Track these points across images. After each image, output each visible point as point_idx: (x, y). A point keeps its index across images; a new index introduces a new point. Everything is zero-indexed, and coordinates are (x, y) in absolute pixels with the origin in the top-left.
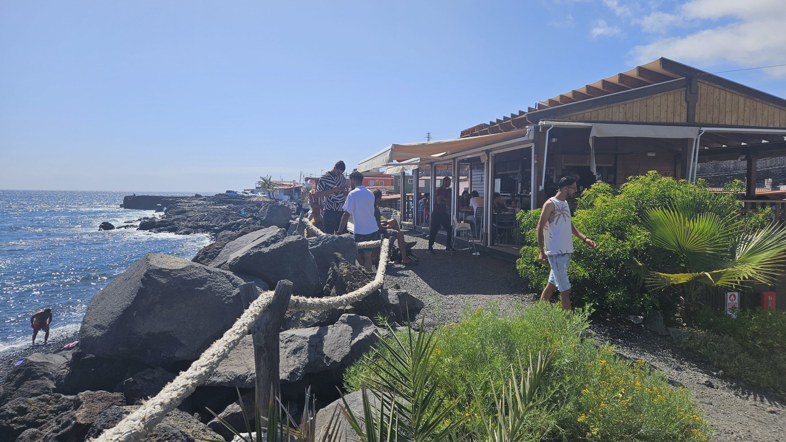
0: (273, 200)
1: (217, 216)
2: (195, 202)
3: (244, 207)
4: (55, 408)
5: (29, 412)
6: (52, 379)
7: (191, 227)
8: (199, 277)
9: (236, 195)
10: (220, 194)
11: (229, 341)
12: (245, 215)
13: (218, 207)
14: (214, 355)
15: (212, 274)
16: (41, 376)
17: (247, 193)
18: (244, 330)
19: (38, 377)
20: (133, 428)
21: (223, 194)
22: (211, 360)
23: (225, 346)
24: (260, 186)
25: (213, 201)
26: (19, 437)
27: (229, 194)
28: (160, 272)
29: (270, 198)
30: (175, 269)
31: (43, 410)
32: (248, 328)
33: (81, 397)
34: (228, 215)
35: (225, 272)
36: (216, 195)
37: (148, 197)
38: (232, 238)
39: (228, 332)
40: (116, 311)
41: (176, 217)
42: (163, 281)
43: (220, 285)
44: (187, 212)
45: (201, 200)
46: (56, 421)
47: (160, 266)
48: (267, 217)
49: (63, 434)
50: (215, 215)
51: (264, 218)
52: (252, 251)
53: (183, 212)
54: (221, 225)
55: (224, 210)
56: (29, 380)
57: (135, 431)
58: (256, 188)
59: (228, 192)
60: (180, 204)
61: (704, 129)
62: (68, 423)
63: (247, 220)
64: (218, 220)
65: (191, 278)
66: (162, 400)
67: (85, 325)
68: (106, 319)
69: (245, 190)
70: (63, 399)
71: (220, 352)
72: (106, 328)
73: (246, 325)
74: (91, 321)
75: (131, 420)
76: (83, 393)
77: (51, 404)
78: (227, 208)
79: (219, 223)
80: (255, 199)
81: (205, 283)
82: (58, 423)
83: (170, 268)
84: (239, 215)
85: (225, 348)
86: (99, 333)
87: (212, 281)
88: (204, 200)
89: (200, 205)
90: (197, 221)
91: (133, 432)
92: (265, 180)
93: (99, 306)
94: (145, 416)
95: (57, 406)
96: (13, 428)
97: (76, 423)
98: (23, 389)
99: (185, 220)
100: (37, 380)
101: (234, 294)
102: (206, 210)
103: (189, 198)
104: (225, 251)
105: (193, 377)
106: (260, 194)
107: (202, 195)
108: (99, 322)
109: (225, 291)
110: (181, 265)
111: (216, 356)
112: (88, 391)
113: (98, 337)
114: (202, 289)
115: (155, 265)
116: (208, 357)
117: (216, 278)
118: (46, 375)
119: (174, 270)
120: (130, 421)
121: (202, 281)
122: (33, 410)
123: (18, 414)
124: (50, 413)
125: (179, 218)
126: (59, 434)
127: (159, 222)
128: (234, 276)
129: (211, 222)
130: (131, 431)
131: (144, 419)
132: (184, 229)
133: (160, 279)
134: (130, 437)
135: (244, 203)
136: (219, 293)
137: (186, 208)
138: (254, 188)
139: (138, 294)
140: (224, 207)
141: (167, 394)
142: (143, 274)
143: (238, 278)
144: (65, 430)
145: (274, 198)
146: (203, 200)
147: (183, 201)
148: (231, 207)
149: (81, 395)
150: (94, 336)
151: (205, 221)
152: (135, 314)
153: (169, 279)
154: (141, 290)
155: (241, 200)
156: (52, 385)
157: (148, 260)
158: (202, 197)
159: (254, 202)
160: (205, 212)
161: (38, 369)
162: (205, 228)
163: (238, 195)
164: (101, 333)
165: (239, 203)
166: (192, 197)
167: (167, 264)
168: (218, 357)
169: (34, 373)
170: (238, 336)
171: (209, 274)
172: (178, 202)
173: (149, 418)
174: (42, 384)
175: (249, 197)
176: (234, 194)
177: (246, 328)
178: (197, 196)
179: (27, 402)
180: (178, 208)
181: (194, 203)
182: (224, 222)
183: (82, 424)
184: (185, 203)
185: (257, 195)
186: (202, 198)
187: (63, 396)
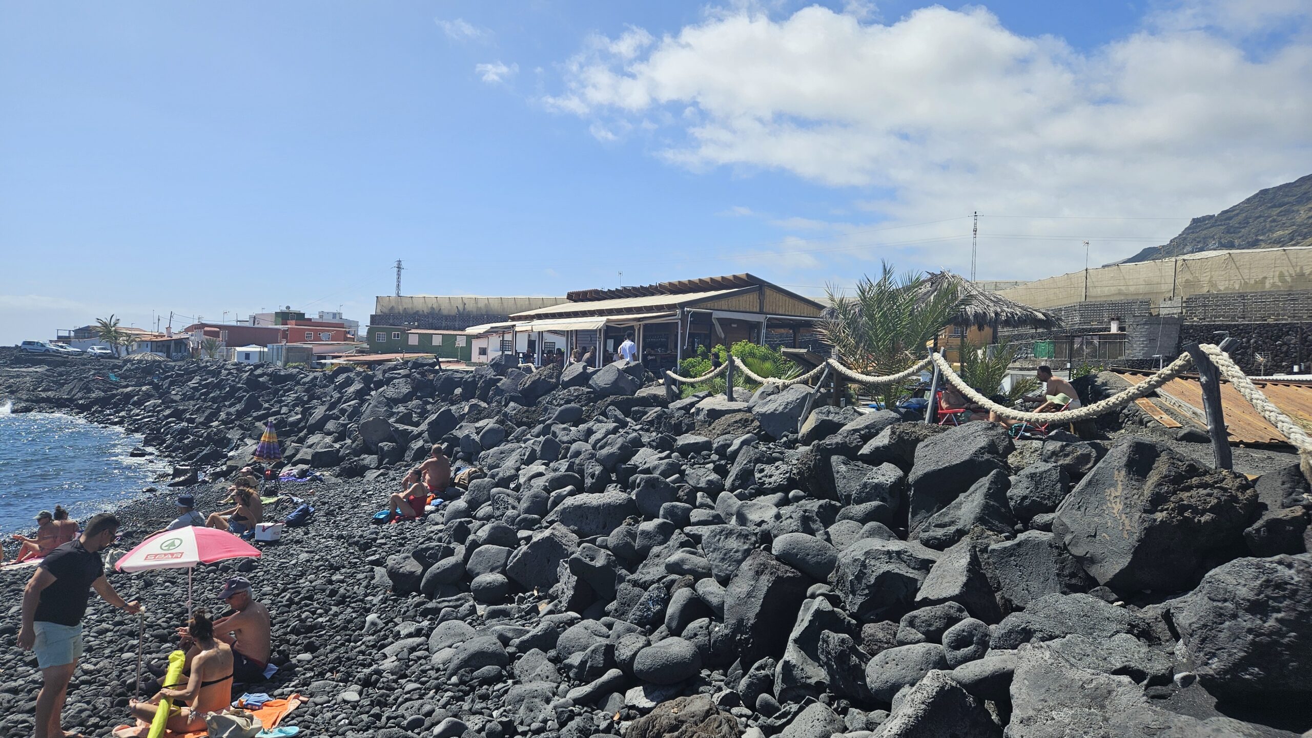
12: (116, 382)
17: (60, 346)
21: (17, 347)
27: (28, 347)
61: (768, 316)
64: (72, 390)
79: (75, 395)
84: (108, 382)
90: (30, 391)
151: (45, 390)
162: (53, 403)
182: (85, 393)
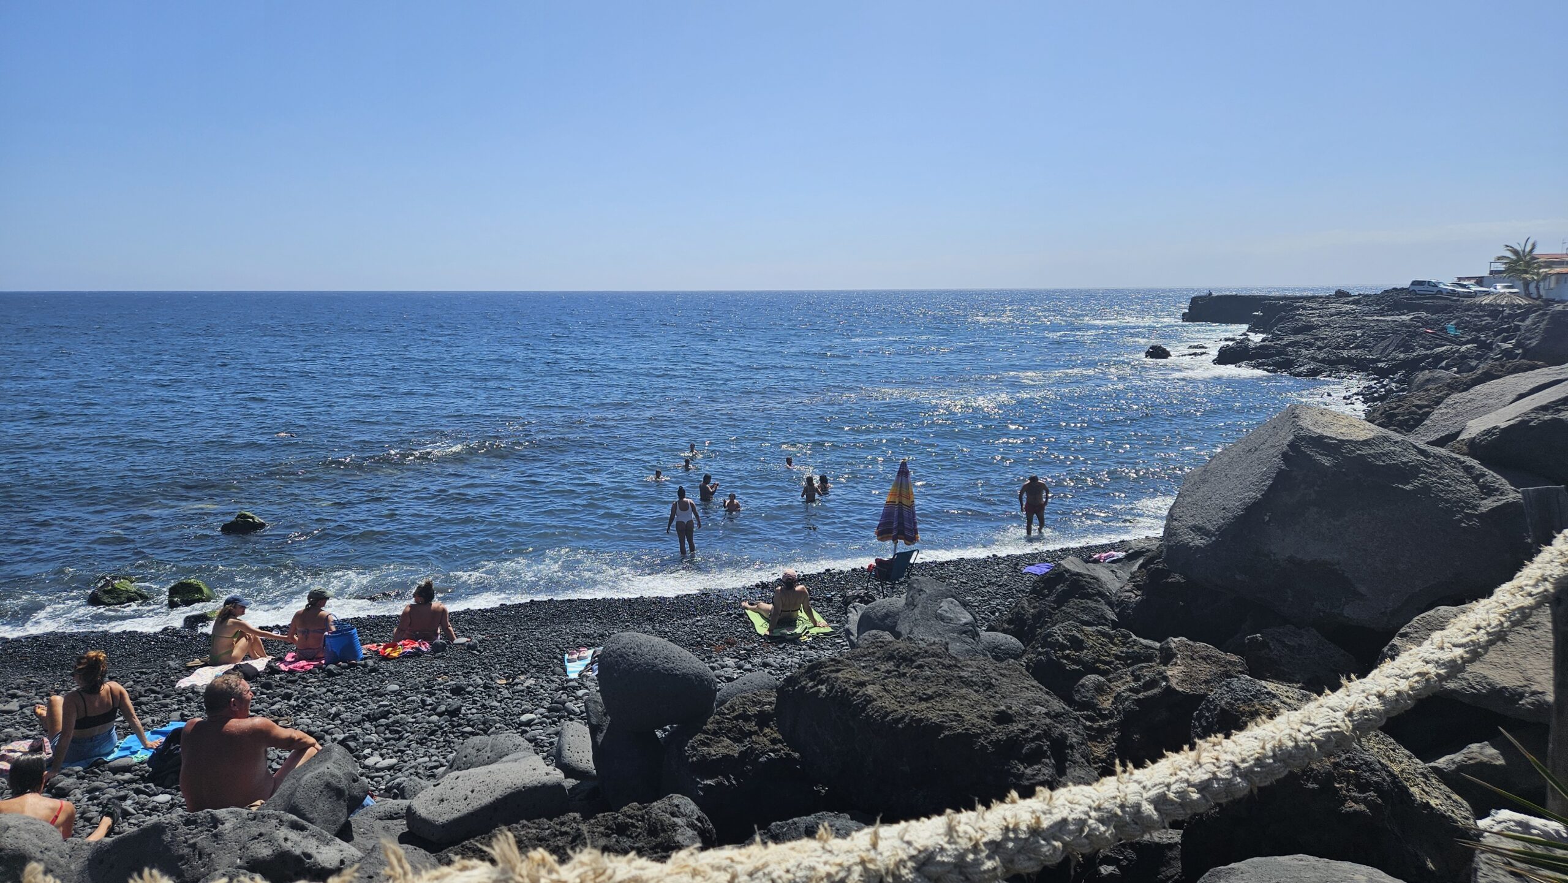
0: (1537, 302)
1: (1384, 339)
2: (1333, 307)
3: (1456, 318)
4: (1122, 652)
5: (1086, 648)
6: (1110, 604)
7: (1323, 361)
8: (1403, 463)
9: (1435, 290)
10: (1395, 289)
11: (1511, 607)
12: (1456, 337)
13: (1388, 318)
14: (1478, 628)
15: (1431, 460)
16: (1094, 595)
17: (1464, 286)
18: (1546, 590)
19: (1089, 596)
20: (1334, 724)
21: (1403, 289)
22: (1473, 637)
23: (1503, 616)
24: (1502, 267)
25: (1378, 305)
26: (1080, 683)
27: (1417, 288)
28: (1319, 442)
29: (1528, 295)
30: (1352, 441)
31: (1106, 651)
32: (1555, 588)
33: (1173, 645)
34: (1413, 335)
35: (1462, 458)
36: (1386, 291)
37: (1236, 297)
38: (1455, 387)
39: (1506, 586)
40: (1231, 506)
41: (1293, 338)
42: (1327, 462)
43: (1450, 486)
44: (1315, 329)
45: (1347, 303)
46: (1133, 674)
47: (1319, 431)
48: (1544, 340)
49: (1147, 698)
50: (1381, 335)
51: (1534, 343)
52: (1533, 416)
53: (1308, 328)
54: (1394, 359)
55: (1403, 324)
56: (1077, 598)
57: (1337, 729)
58: (1492, 272)
59: (1414, 283)
60: (1300, 311)
62: (1152, 684)
63: (1463, 348)
64: (1386, 348)
65: (1384, 461)
66: (1382, 690)
67: (1175, 523)
68: (1214, 519)
69: (1460, 279)
70: (1135, 641)
71: (1493, 625)
72: (1214, 535)
73: (1551, 580)
74: (1184, 517)
75: (1328, 707)
76: (1176, 640)
77: (1115, 645)
78: (1411, 320)
79: (1389, 355)
80: (1486, 300)
81: (1416, 477)
82: (1137, 679)
83: (1340, 437)
84: (1442, 336)
85: (1503, 619)
86: (1199, 541)
87: (1430, 474)
88: (1356, 302)
89: (1347, 313)
90: (1337, 348)
91: (1334, 729)
92: (1515, 252)
93: (1199, 493)
94: (1354, 709)
95: (1125, 650)
96: (1064, 665)
97: (1168, 687)
98: (1070, 610)
99: (1311, 345)
100: (1089, 601)
101: (1484, 510)
102: (1359, 324)
103: (1321, 300)
104: (1442, 414)
105: (1437, 662)
106: (1500, 287)
107: (1350, 292)
108: (1199, 522)
109: (1461, 500)
110: (1363, 433)
111: (1482, 631)
112: (1184, 639)
113: (1198, 547)
114: (1408, 487)
115: (1311, 428)
116: (1468, 630)
117: (1441, 468)
118: (1102, 595)
119: (1348, 441)
120: (1325, 709)
121: (1408, 472)
122: (1092, 647)
123: (1071, 647)
124: (1116, 659)
125: (1297, 342)
126: (1141, 696)
127: (1256, 348)
128: (1485, 469)
129: (1369, 351)
130: (1329, 727)
131: (1350, 714)
132: (1309, 363)
133: (1318, 457)
134: (1329, 737)
135: (1456, 308)
136: (1447, 501)
137: (1315, 320)
138: (1486, 273)
139: (1275, 480)
140: (1403, 317)
141: (1388, 680)
142: (1286, 442)
143: (1495, 475)
144: (1149, 693)
145: (1540, 297)
146: (1354, 302)
147: (1308, 305)
148: (1419, 318)
149: (1174, 642)
150: (1191, 544)
151: (1355, 348)
152: (1267, 518)
153: (1337, 459)
154: (1280, 473)
155: (1448, 302)
156: (1111, 615)
157: (1295, 417)
158: (1350, 296)
159: (1481, 307)
160: (1357, 328)
161: (1089, 583)
162: (1355, 364)
163: (1440, 291)
164: (1202, 541)
165: (1444, 309)
166: (1328, 297)
167: (1334, 428)
168: (1488, 633)
169: (1083, 587)
170: (1530, 601)
171: (1423, 459)
172: (1298, 308)
173: (1359, 713)
174: (1096, 609)
175: (1469, 295)
176: (1431, 288)
177: (1549, 586)
178: (1341, 294)
179: (1083, 631)
180: (1297, 320)
181: (1333, 310)
182: (1401, 352)
183: (1178, 691)
184: (1313, 309)
185: (1492, 289)
186: (1351, 299)
187: (1134, 637)
